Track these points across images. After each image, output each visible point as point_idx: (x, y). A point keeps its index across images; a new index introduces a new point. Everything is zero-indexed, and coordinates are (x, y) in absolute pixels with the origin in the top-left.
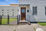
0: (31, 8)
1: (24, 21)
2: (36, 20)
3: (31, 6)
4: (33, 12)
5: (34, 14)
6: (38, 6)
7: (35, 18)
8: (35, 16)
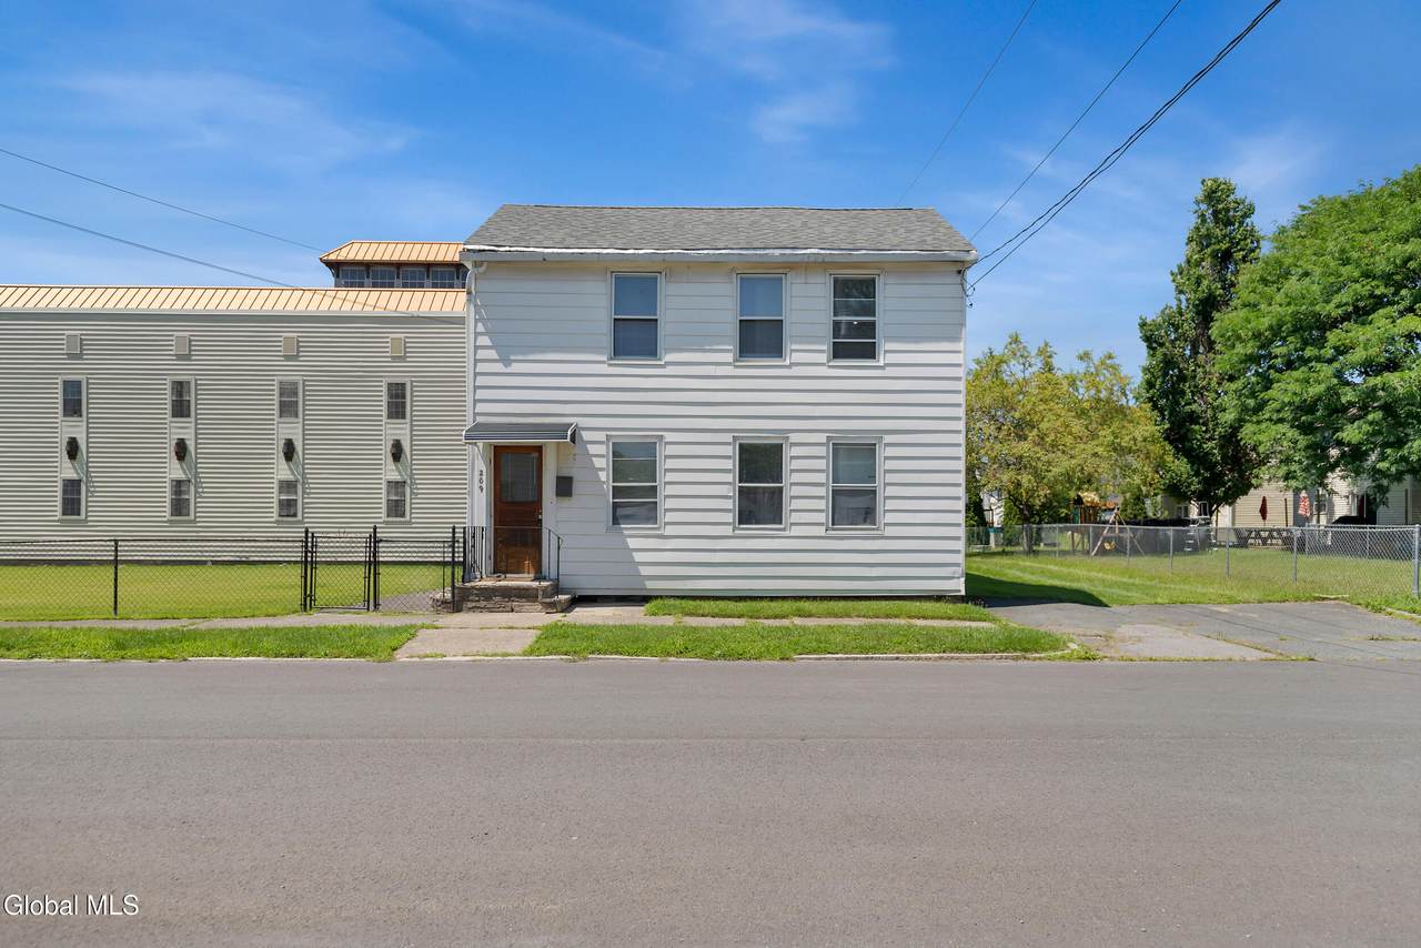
0: (592, 449)
1: (524, 581)
2: (645, 571)
3: (601, 436)
4: (617, 492)
5: (630, 518)
6: (669, 437)
7: (638, 557)
8: (637, 539)
